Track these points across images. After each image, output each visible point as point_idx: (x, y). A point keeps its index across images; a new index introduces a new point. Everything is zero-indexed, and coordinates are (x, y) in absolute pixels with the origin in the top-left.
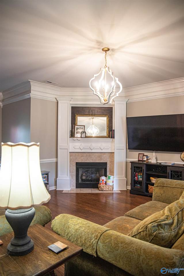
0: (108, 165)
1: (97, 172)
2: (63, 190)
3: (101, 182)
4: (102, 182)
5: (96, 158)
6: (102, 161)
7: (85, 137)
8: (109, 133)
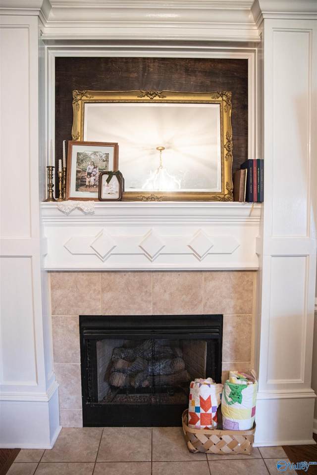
0: (228, 329)
1: (179, 352)
2: (19, 450)
3: (197, 409)
4: (202, 411)
5: (171, 294)
6: (199, 311)
7: (117, 196)
8: (235, 178)
